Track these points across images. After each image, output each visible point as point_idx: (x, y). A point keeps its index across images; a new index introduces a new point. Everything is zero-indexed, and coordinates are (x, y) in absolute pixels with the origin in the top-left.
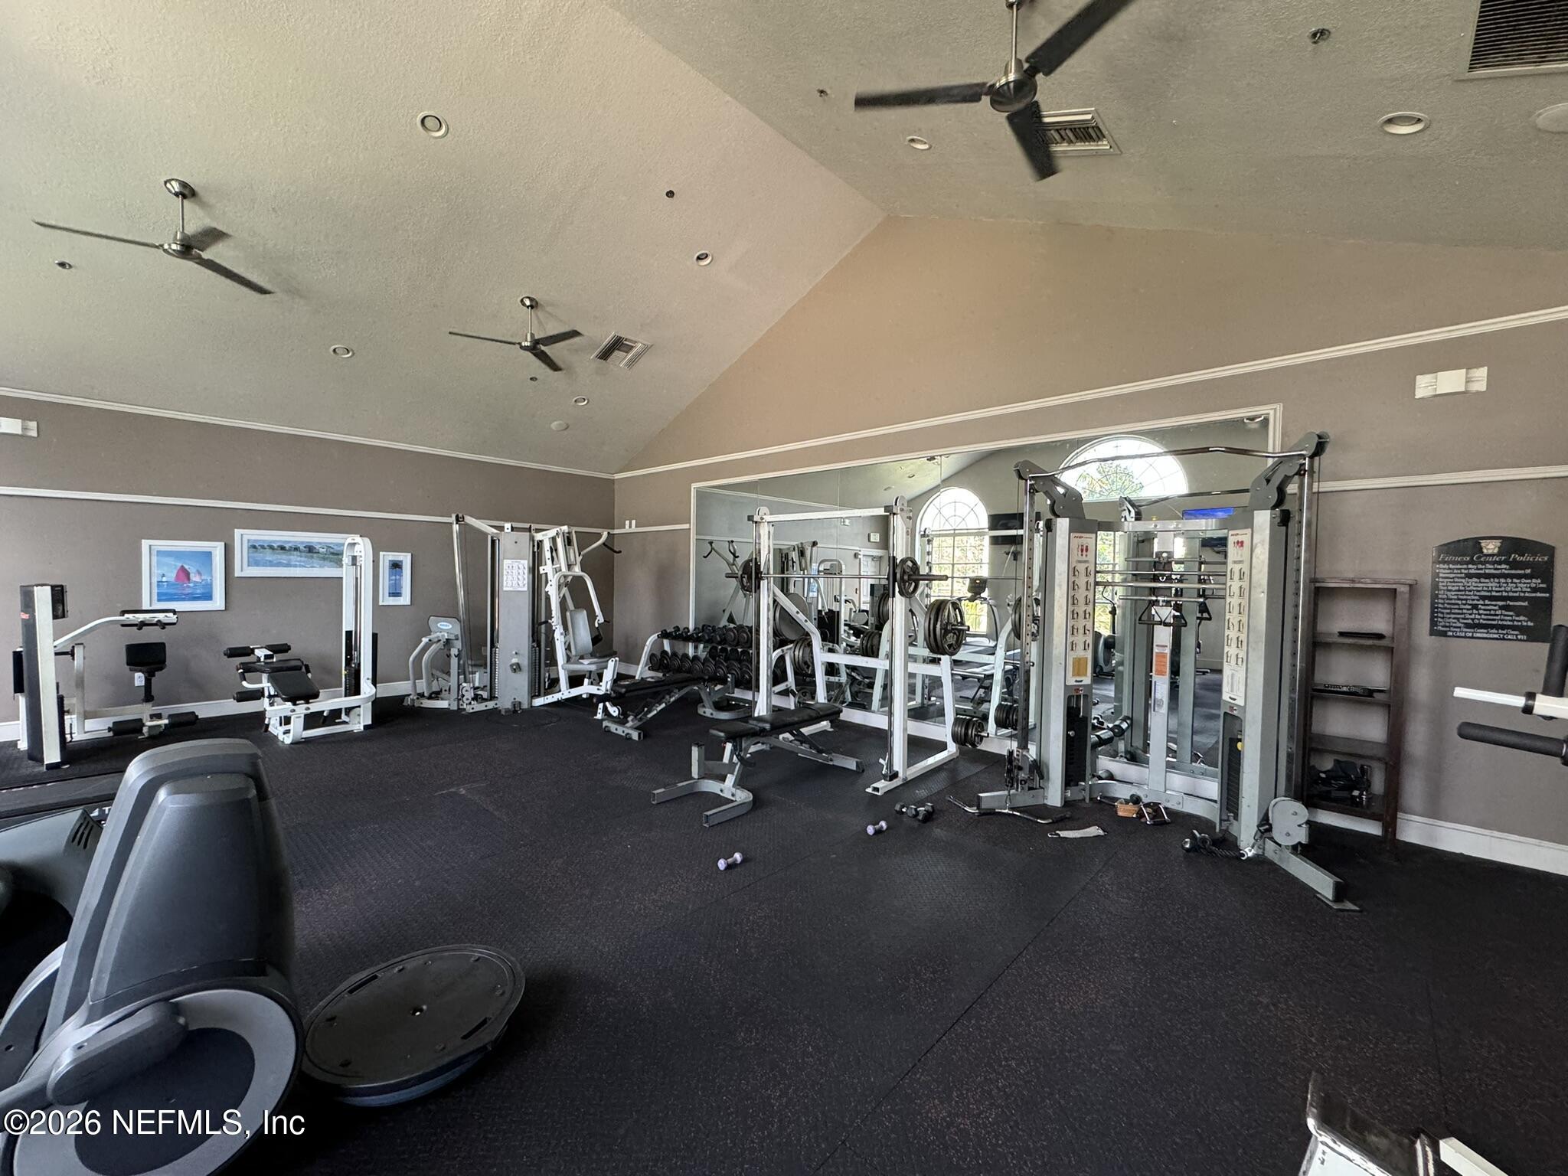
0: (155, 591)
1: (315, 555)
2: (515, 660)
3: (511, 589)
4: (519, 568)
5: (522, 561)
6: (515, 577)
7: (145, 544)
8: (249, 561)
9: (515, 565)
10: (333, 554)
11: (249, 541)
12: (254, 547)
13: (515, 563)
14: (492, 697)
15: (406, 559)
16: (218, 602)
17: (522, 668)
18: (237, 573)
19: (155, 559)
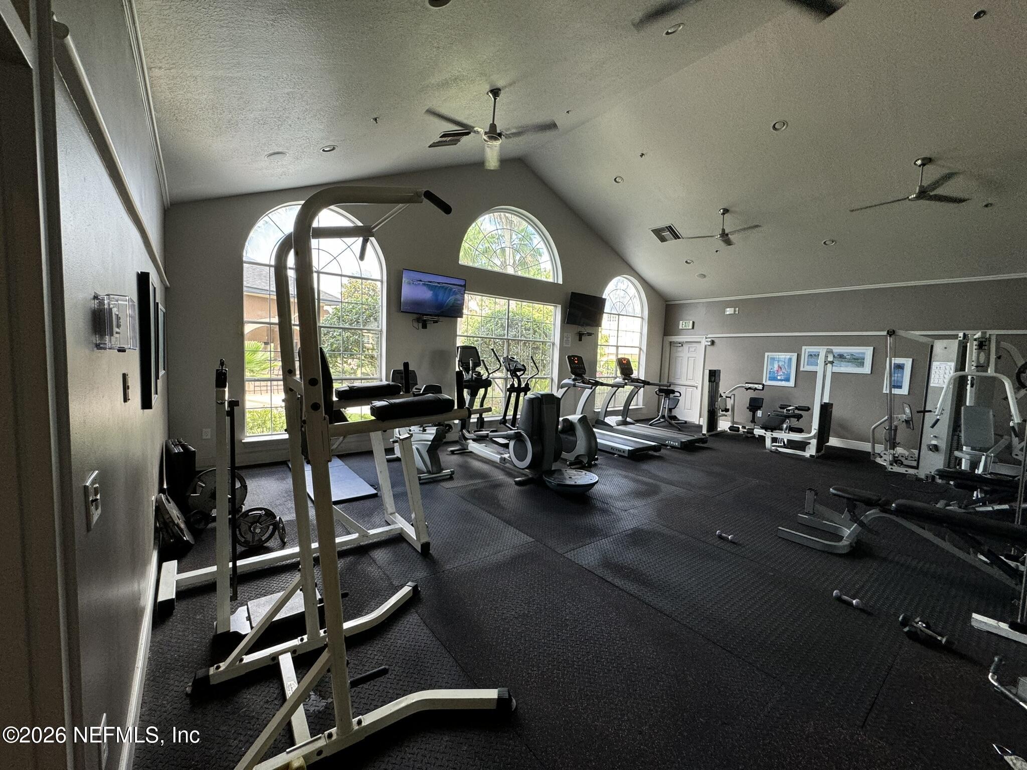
0: (768, 375)
1: (843, 360)
2: (934, 442)
3: (937, 385)
4: (946, 369)
5: (949, 363)
6: (942, 376)
7: (766, 354)
8: (808, 363)
9: (943, 366)
10: (855, 359)
11: (809, 352)
12: (811, 355)
13: (943, 365)
14: (917, 468)
15: (908, 363)
16: (791, 383)
17: (940, 449)
18: (802, 369)
19: (769, 359)
